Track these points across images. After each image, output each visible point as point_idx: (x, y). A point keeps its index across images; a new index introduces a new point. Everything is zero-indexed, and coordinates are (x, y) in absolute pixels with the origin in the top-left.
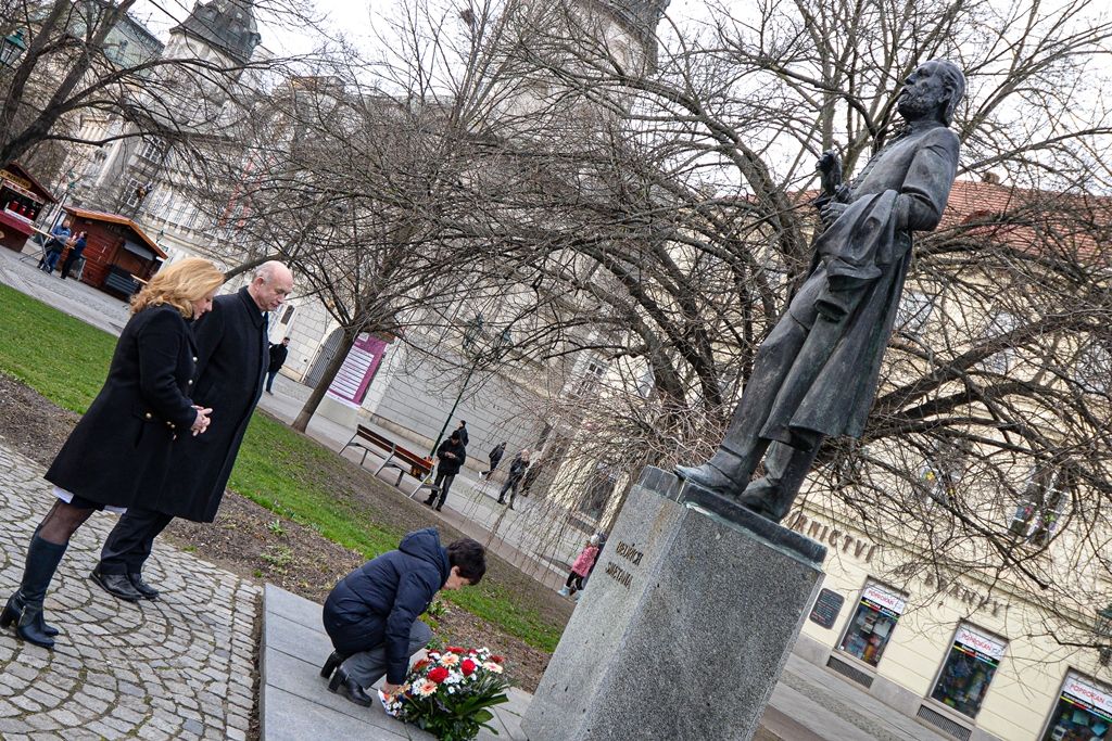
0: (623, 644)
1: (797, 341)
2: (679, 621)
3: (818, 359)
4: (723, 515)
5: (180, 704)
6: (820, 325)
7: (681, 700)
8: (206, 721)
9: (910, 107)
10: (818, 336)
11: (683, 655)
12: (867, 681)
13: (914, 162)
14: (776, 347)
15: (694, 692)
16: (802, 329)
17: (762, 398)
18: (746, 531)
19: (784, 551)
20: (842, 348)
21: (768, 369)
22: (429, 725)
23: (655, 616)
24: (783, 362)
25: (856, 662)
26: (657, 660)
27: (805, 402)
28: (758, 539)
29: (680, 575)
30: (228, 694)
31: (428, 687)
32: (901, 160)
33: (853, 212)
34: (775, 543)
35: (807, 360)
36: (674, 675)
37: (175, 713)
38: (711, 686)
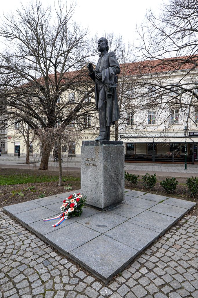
0: (103, 177)
1: (105, 104)
2: (109, 168)
3: (111, 106)
4: (108, 144)
5: (35, 259)
6: (108, 99)
7: (114, 181)
8: (46, 258)
9: (102, 49)
10: (109, 102)
11: (112, 173)
12: (75, 156)
13: (110, 60)
14: (102, 107)
15: (115, 178)
16: (104, 101)
17: (103, 118)
18: (112, 145)
19: (118, 145)
20: (115, 103)
21: (102, 112)
22: (74, 215)
23: (106, 169)
24: (104, 109)
25: (72, 154)
26: (109, 177)
27: (113, 116)
28: (114, 145)
29: (106, 159)
30: (37, 245)
31: (72, 209)
32: (107, 60)
33: (107, 74)
34: (116, 145)
35: (109, 107)
36: (111, 177)
37: (38, 264)
38: (117, 175)
